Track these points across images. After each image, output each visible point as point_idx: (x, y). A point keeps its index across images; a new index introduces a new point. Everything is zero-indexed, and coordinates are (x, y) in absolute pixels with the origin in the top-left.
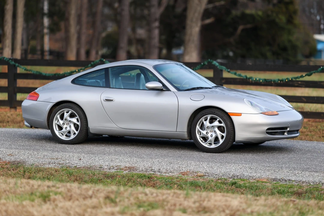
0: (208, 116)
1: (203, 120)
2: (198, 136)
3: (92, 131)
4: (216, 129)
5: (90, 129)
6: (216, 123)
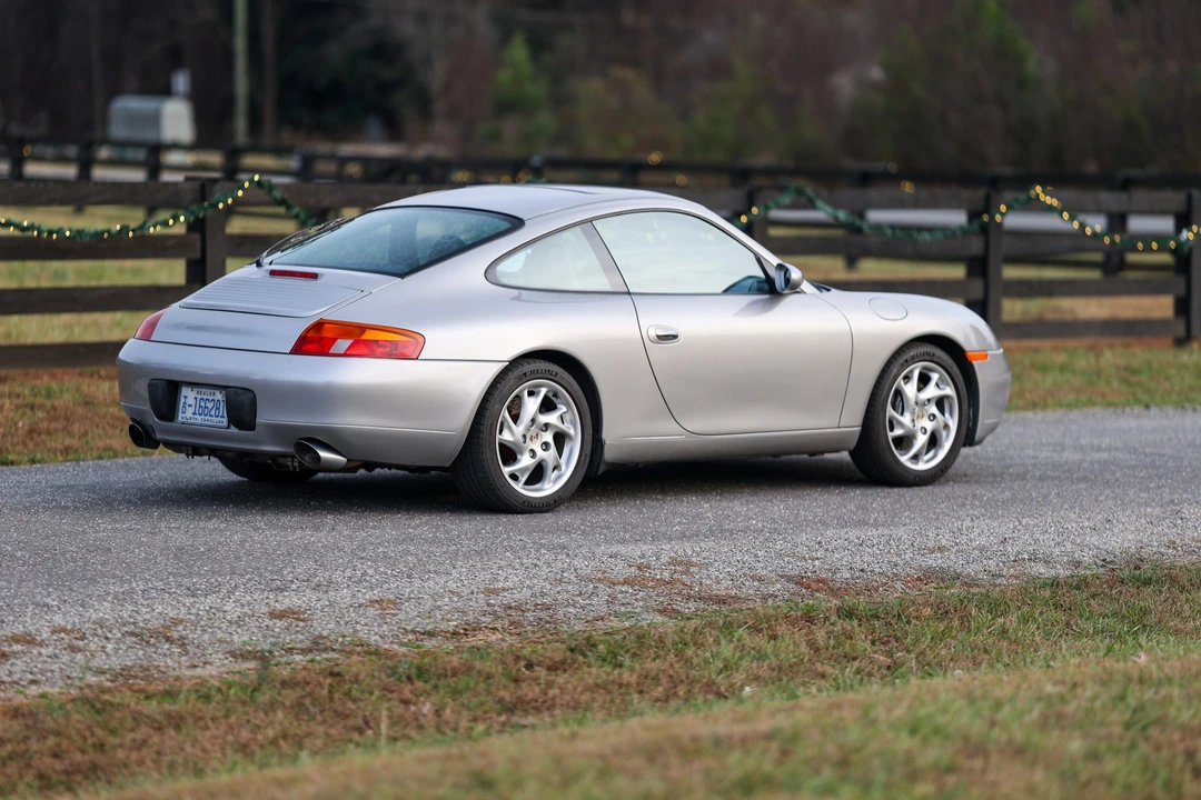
0: (915, 368)
1: (902, 383)
2: (891, 435)
3: (610, 454)
4: (934, 409)
5: (606, 448)
6: (931, 391)
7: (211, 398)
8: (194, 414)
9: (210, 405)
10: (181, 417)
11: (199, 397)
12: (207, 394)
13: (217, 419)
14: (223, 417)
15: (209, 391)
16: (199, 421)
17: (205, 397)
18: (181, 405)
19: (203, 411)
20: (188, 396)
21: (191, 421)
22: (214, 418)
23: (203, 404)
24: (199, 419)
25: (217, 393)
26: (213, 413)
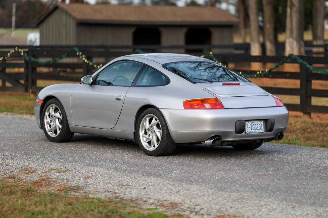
7: (256, 124)
8: (252, 130)
9: (257, 126)
10: (247, 131)
11: (252, 124)
12: (254, 123)
13: (260, 130)
14: (262, 129)
15: (255, 122)
16: (254, 132)
17: (254, 124)
18: (246, 128)
19: (255, 128)
20: (248, 124)
21: (251, 132)
22: (259, 130)
23: (254, 126)
24: (254, 131)
25: (258, 122)
26: (258, 128)
